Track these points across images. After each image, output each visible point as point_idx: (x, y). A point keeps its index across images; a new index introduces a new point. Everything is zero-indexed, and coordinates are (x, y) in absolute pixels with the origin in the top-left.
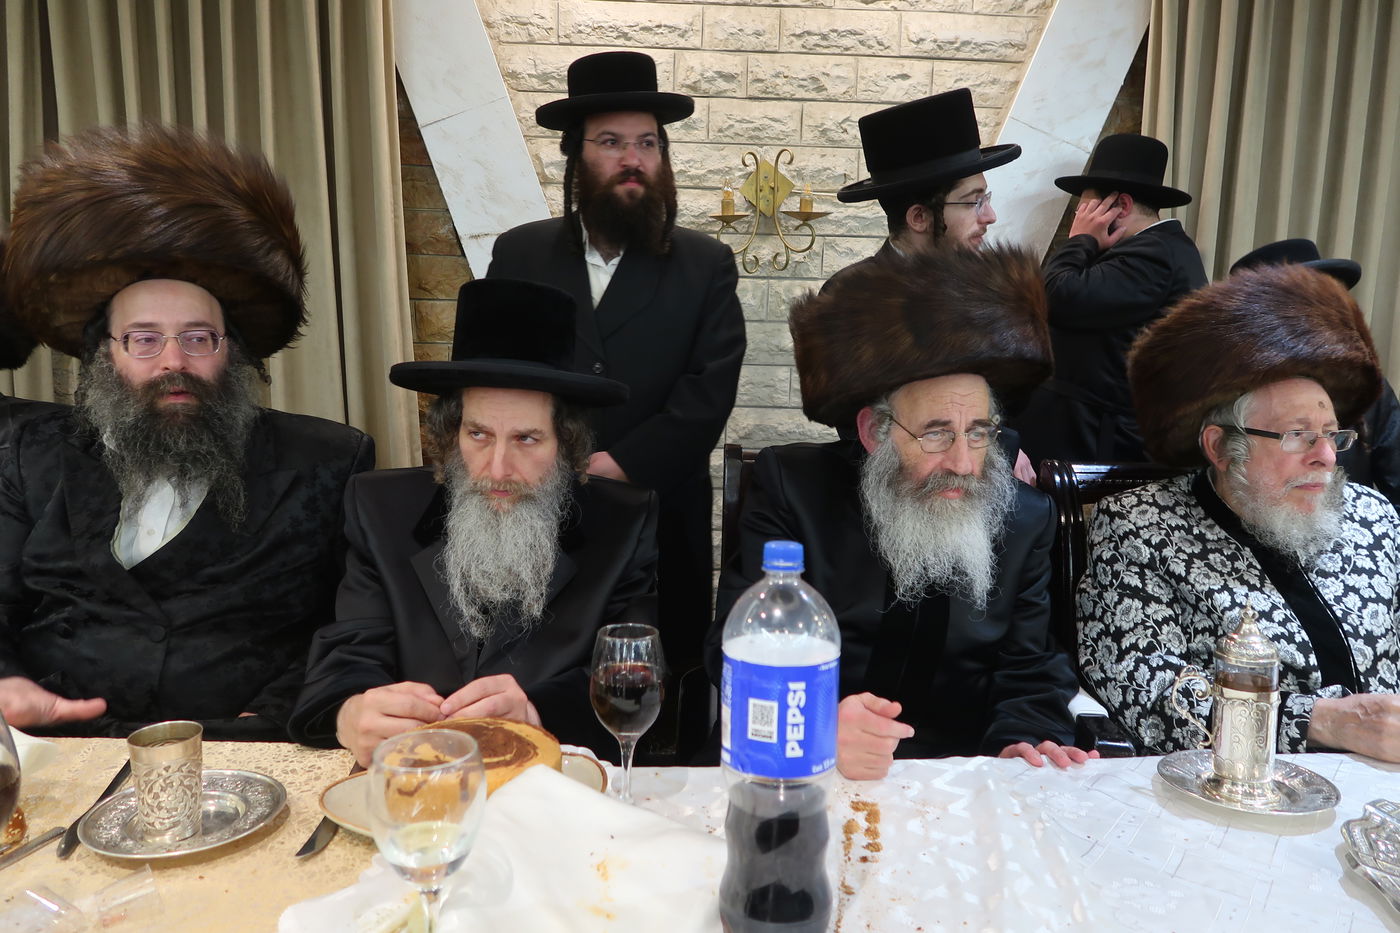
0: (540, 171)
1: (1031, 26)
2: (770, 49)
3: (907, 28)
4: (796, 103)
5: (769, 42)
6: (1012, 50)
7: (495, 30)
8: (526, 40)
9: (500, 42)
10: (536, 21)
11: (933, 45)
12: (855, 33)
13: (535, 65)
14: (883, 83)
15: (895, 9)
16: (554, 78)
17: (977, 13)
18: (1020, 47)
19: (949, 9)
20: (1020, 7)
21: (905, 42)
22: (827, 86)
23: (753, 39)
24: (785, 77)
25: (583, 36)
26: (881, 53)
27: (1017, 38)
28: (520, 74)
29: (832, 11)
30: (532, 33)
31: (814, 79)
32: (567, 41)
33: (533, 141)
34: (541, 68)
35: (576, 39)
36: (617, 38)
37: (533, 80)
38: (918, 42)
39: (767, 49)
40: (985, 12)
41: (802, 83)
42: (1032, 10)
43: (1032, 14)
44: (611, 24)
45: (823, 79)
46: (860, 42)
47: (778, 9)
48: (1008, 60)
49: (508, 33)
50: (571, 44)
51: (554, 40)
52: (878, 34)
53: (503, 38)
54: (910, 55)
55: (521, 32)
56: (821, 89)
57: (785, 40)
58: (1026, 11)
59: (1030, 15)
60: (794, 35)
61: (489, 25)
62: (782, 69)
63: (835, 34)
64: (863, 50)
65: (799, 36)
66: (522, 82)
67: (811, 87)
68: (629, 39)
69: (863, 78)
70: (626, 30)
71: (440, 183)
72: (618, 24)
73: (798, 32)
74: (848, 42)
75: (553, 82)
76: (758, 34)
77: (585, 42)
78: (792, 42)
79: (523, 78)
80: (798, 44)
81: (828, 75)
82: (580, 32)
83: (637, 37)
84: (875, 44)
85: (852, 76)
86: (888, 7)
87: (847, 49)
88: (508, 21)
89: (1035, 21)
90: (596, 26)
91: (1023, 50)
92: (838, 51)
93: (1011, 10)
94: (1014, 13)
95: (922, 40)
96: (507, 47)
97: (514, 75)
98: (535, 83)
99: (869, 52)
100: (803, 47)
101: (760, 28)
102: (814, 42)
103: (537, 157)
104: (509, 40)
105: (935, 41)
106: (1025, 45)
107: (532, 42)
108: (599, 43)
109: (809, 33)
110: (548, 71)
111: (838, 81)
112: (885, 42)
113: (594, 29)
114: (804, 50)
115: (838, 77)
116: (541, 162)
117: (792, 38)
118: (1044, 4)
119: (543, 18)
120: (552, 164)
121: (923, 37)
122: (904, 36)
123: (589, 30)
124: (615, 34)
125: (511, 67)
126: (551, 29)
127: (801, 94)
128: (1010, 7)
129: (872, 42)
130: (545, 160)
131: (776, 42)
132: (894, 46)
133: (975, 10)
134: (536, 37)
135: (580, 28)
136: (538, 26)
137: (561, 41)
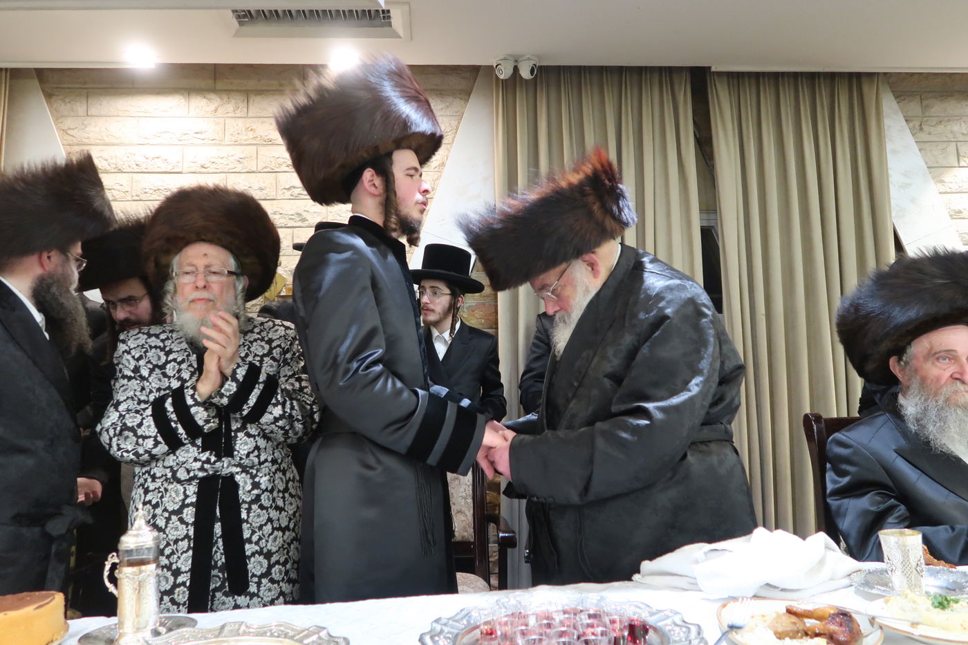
1: (436, 176)
2: (271, 198)
4: (289, 229)
5: (269, 194)
10: (117, 187)
14: (344, 215)
22: (308, 218)
23: (258, 192)
24: (281, 214)
25: (148, 195)
30: (114, 194)
31: (299, 214)
32: (137, 198)
35: (143, 197)
39: (268, 198)
41: (291, 217)
42: (436, 168)
43: (436, 169)
44: (165, 187)
45: (305, 215)
47: (274, 174)
50: (141, 200)
51: (129, 198)
56: (304, 220)
57: (280, 192)
58: (433, 167)
60: (285, 189)
62: (278, 210)
65: (289, 189)
67: (298, 219)
69: (331, 212)
73: (287, 187)
76: (261, 189)
77: (149, 199)
78: (284, 193)
80: (287, 195)
81: (308, 211)
82: (146, 193)
85: (325, 211)
100: (291, 195)
101: (262, 185)
102: (298, 193)
109: (294, 187)
111: (315, 215)
113: (155, 191)
114: (292, 197)
115: (315, 212)
117: (284, 190)
118: (443, 163)
119: (121, 185)
123: (152, 191)
126: (127, 192)
127: (291, 223)
131: (274, 193)
134: (117, 197)
135: (146, 191)
136: (119, 190)
137: (134, 198)
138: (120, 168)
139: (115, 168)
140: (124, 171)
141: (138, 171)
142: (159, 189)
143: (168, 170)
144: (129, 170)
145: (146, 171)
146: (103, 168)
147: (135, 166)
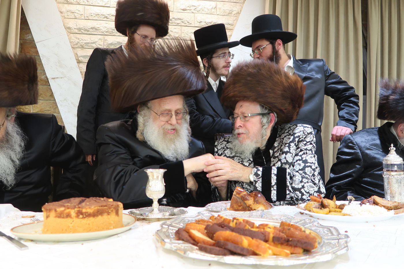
0: (77, 58)
1: (235, 19)
3: (196, 18)
6: (229, 26)
7: (63, 14)
8: (74, 18)
9: (65, 18)
10: (77, 12)
11: (204, 24)
12: (180, 19)
13: (77, 25)
14: (189, 34)
15: (193, 13)
16: (83, 29)
17: (218, 15)
18: (232, 25)
19: (209, 13)
20: (231, 13)
21: (196, 22)
22: (172, 35)
25: (93, 17)
26: (189, 26)
27: (231, 22)
28: (71, 28)
29: (173, 13)
30: (76, 15)
32: (87, 18)
33: (75, 49)
34: (78, 26)
35: (90, 18)
36: (104, 18)
37: (76, 30)
38: (200, 22)
40: (220, 14)
42: (235, 14)
43: (235, 15)
46: (182, 22)
48: (228, 29)
49: (67, 15)
50: (89, 19)
51: (83, 18)
52: (187, 19)
53: (66, 17)
54: (198, 26)
55: (72, 15)
58: (233, 14)
59: (234, 16)
61: (61, 13)
63: (174, 19)
64: (183, 24)
66: (72, 30)
68: (108, 19)
69: (183, 33)
70: (107, 16)
71: (42, 61)
72: (104, 14)
74: (178, 22)
75: (82, 31)
77: (93, 19)
79: (72, 29)
81: (172, 31)
82: (92, 16)
83: (110, 18)
84: (187, 23)
85: (180, 32)
86: (190, 12)
87: (178, 24)
88: (68, 11)
89: (236, 17)
90: (97, 14)
91: (233, 26)
92: (175, 24)
93: (229, 14)
94: (229, 15)
95: (201, 22)
96: (67, 20)
97: (69, 28)
98: (76, 31)
99: (185, 25)
103: (77, 54)
104: (68, 17)
105: (205, 22)
106: (233, 24)
107: (76, 18)
108: (98, 19)
110: (81, 27)
111: (175, 33)
112: (190, 22)
113: (96, 15)
115: (175, 32)
116: (78, 55)
118: (238, 12)
119: (79, 11)
120: (81, 56)
121: (201, 21)
122: (196, 20)
123: (95, 15)
124: (103, 17)
125: (68, 26)
126: (82, 14)
128: (228, 13)
129: (186, 22)
130: (79, 55)
132: (193, 23)
133: (218, 13)
134: (77, 17)
135: (91, 14)
136: (78, 14)
137: (85, 18)
138: (79, 2)
139: (76, 2)
140: (81, 4)
141: (88, 4)
142: (98, 14)
143: (103, 5)
144: (83, 4)
145: (92, 4)
146: (70, 1)
147: (86, 2)
